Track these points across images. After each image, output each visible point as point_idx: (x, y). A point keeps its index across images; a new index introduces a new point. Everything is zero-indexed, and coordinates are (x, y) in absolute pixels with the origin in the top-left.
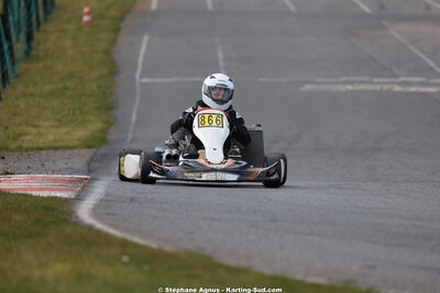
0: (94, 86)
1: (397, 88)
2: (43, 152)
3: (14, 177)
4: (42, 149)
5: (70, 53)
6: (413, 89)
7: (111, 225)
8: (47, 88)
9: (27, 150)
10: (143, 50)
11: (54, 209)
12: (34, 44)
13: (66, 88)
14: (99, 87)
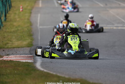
0: (26, 29)
1: (115, 28)
2: (15, 49)
3: (10, 56)
4: (14, 48)
5: (18, 19)
6: (120, 28)
7: (49, 71)
8: (12, 30)
9: (10, 48)
10: (39, 18)
11: (30, 66)
12: (7, 17)
13: (18, 30)
14: (28, 29)
